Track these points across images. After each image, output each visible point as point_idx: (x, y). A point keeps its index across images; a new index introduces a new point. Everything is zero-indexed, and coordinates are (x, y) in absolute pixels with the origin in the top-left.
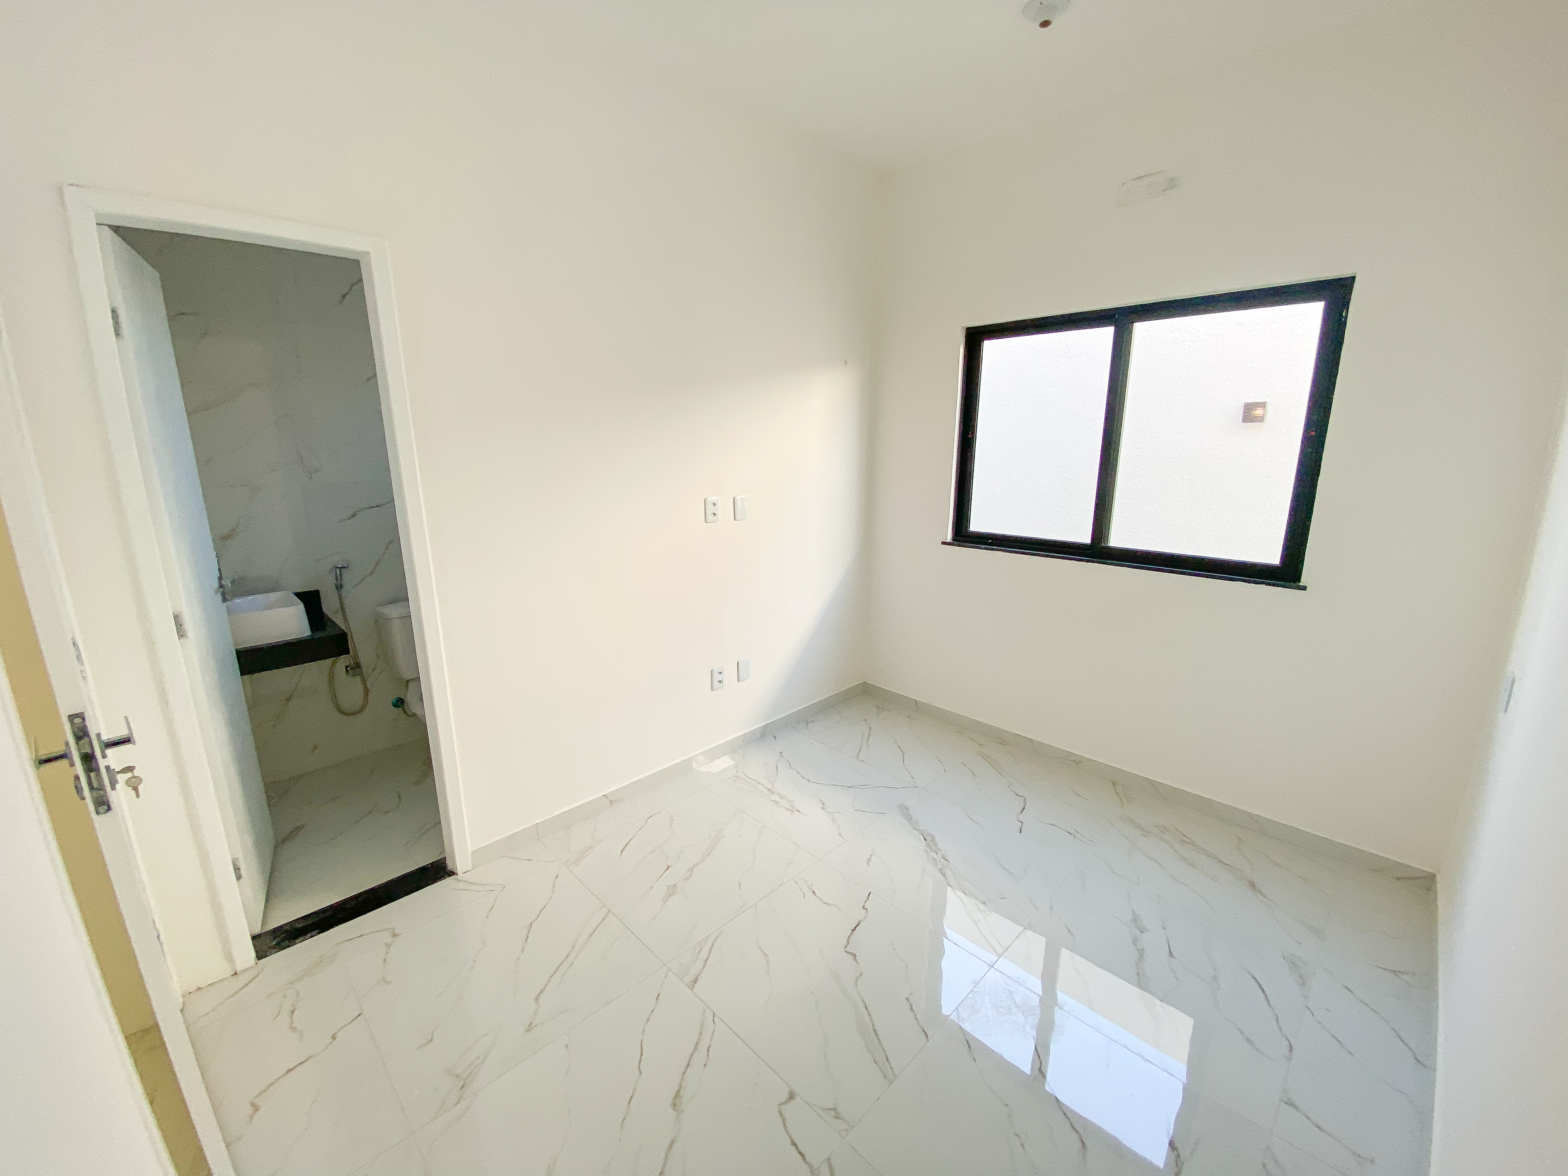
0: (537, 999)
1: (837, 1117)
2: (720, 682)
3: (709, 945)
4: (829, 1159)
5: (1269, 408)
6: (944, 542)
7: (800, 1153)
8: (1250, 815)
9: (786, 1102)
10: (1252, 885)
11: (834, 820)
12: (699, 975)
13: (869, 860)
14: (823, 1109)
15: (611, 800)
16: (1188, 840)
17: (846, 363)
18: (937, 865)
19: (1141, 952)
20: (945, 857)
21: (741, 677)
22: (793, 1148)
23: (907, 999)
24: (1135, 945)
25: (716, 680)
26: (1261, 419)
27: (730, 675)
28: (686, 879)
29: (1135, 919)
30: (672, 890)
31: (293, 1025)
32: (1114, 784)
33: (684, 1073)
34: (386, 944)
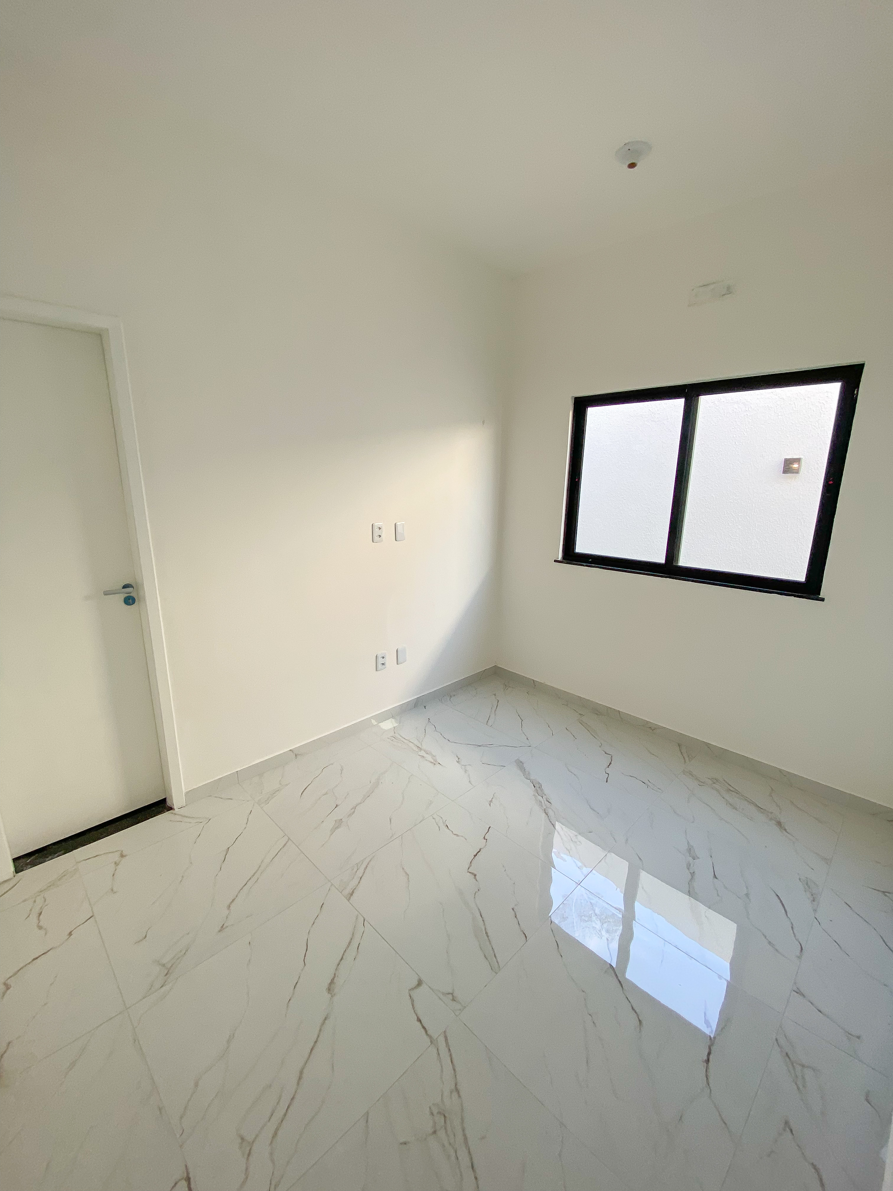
0: (229, 907)
1: (453, 1000)
2: (383, 664)
3: (364, 866)
4: (445, 1032)
5: (803, 463)
6: (556, 560)
7: (424, 1028)
8: (780, 771)
9: (416, 988)
10: (779, 824)
11: (466, 771)
12: (355, 889)
13: (491, 801)
14: (443, 994)
15: (296, 754)
16: (732, 789)
17: (483, 422)
18: (542, 806)
19: (693, 874)
20: (548, 800)
21: (400, 660)
22: (418, 1024)
23: (513, 909)
24: (688, 869)
25: (379, 663)
26: (797, 472)
27: (391, 659)
28: (350, 815)
29: (690, 850)
30: (339, 823)
31: (40, 924)
32: (679, 745)
33: (338, 965)
34: (115, 863)
